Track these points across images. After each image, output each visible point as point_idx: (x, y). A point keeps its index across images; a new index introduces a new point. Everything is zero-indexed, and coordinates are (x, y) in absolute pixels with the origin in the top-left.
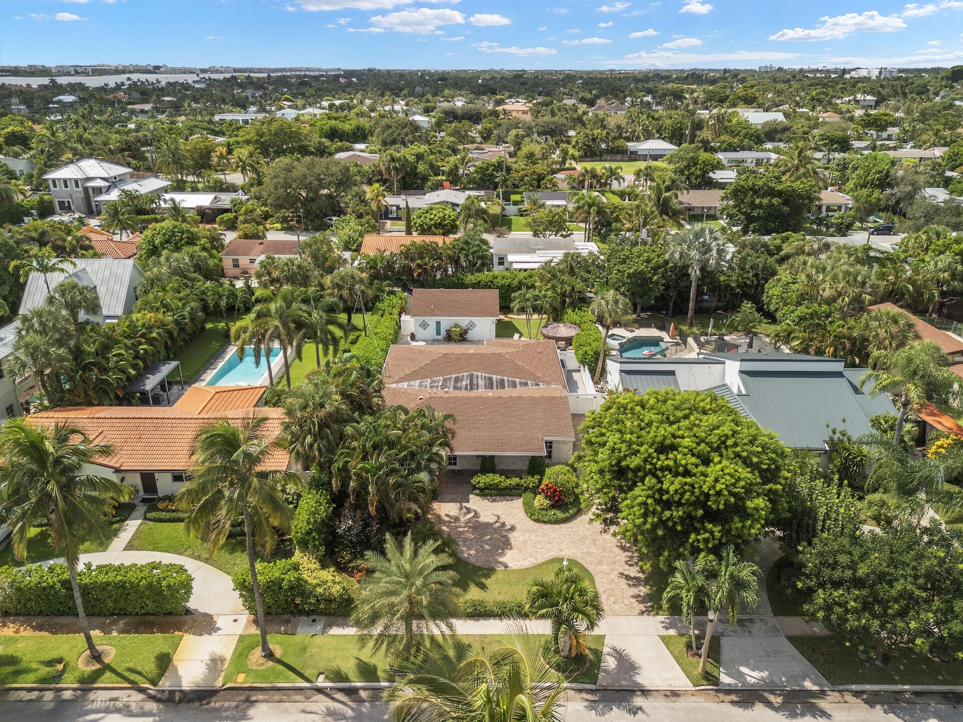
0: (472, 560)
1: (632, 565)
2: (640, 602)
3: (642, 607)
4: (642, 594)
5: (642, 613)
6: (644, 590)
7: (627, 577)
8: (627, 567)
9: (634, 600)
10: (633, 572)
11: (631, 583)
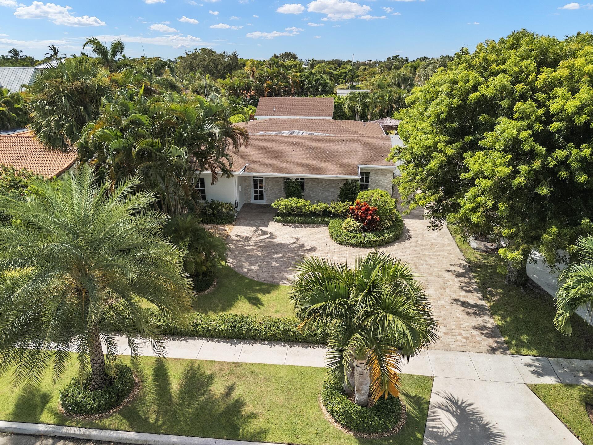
0: (251, 275)
1: (470, 291)
2: (488, 336)
3: (491, 342)
4: (489, 325)
5: (493, 350)
6: (492, 321)
7: (464, 304)
8: (463, 293)
9: (477, 333)
10: (474, 298)
11: (470, 311)
